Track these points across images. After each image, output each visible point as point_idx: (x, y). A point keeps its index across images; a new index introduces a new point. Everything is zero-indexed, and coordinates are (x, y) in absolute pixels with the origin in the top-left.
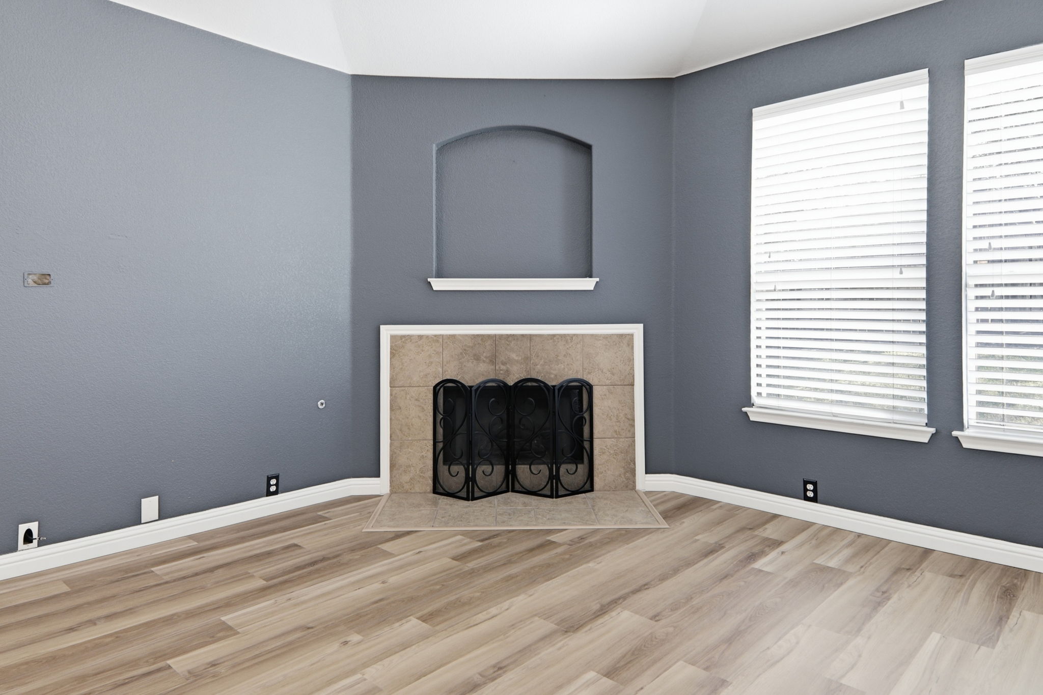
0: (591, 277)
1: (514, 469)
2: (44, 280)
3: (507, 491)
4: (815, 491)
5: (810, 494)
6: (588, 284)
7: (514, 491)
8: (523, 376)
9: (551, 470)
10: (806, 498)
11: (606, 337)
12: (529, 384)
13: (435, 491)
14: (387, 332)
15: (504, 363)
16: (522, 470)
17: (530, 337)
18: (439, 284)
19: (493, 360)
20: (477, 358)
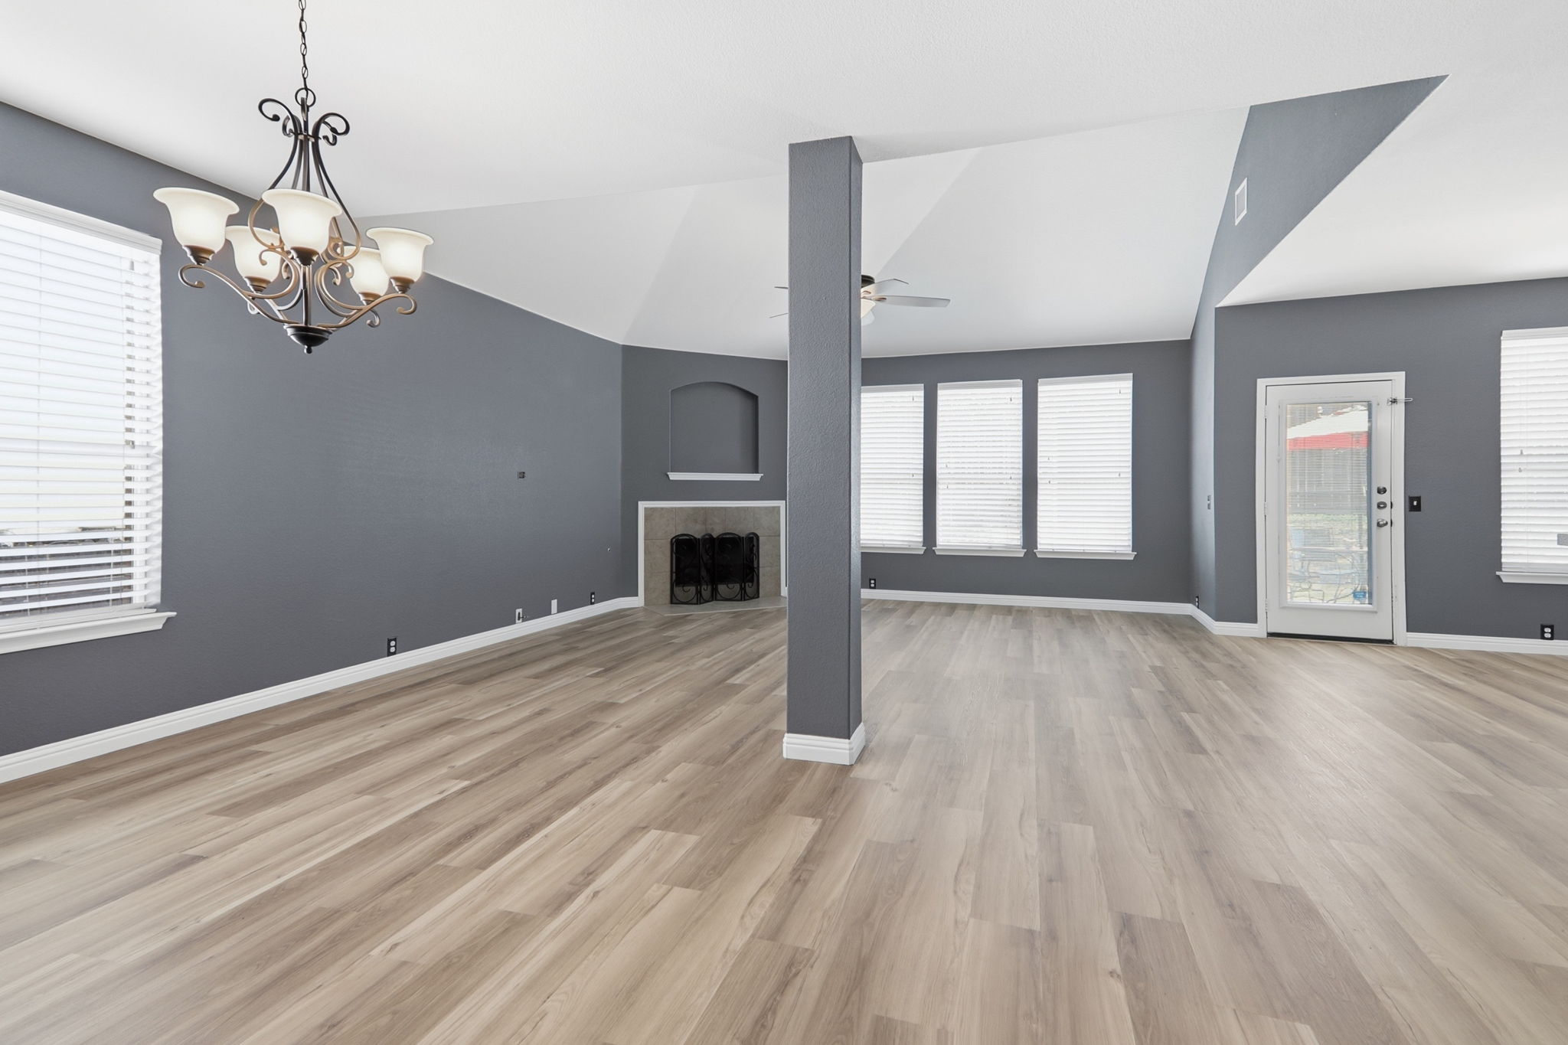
0: (758, 473)
1: (717, 588)
2: (522, 475)
3: (712, 600)
4: (875, 584)
5: (873, 585)
6: (756, 477)
7: (716, 600)
8: (721, 532)
9: (741, 586)
10: (871, 588)
11: (766, 508)
12: (728, 536)
13: (672, 602)
14: (642, 506)
15: (711, 524)
16: (722, 588)
17: (725, 509)
18: (674, 476)
19: (705, 522)
20: (696, 521)
